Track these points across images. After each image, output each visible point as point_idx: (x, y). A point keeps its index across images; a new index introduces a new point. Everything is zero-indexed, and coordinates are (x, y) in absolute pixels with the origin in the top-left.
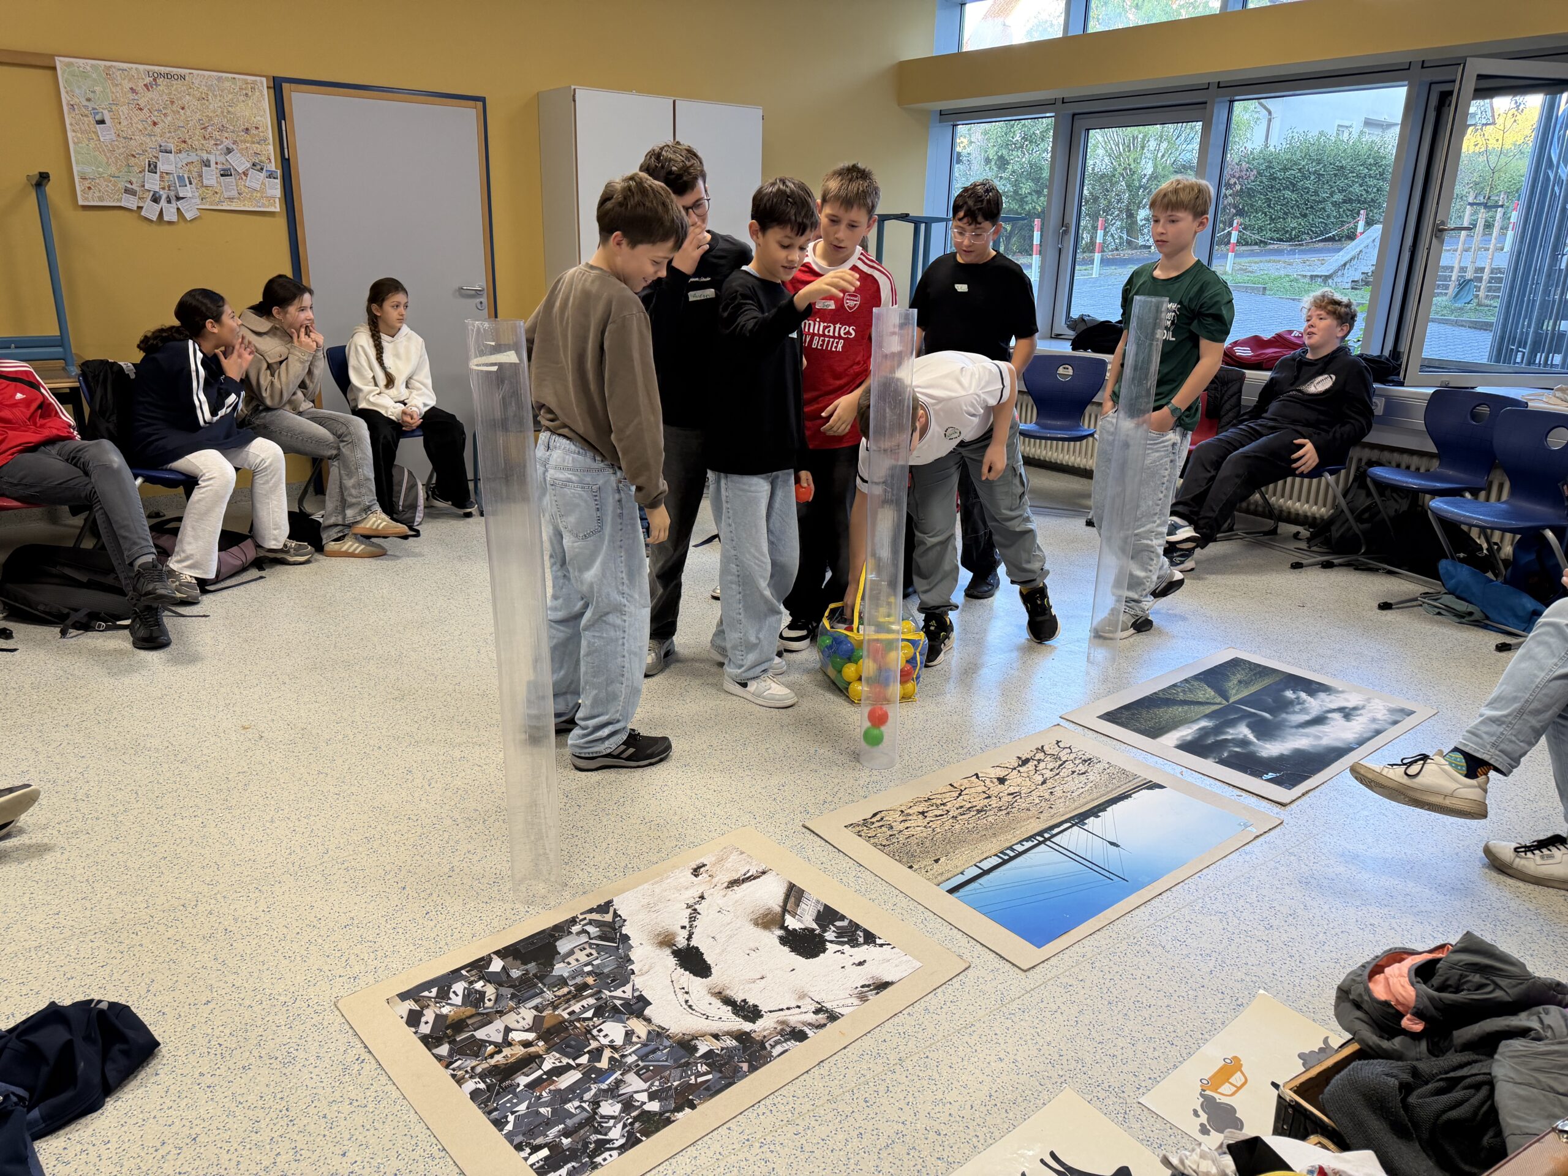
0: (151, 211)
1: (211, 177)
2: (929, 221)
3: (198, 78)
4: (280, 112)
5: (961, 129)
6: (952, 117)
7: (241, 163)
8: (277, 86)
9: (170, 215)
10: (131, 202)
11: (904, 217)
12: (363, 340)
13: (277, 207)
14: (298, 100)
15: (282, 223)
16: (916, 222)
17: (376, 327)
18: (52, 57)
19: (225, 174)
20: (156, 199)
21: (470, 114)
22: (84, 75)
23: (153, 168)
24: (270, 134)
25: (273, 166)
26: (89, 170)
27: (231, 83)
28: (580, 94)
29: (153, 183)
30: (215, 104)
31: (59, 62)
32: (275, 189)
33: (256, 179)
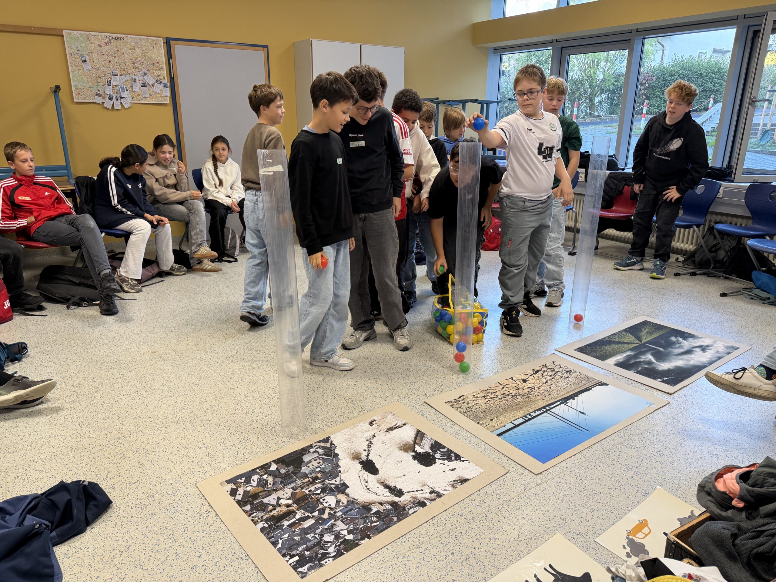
0: (108, 104)
1: (137, 87)
2: (488, 103)
3: (131, 39)
4: (169, 55)
5: (504, 57)
6: (500, 51)
7: (150, 80)
8: (168, 42)
9: (117, 106)
10: (99, 100)
11: (476, 101)
12: (209, 165)
13: (168, 101)
14: (178, 49)
15: (170, 109)
16: (482, 103)
17: (215, 160)
18: (61, 30)
19: (144, 85)
20: (111, 98)
21: (260, 54)
22: (77, 38)
23: (109, 83)
24: (164, 66)
25: (166, 81)
26: (79, 85)
27: (146, 41)
28: (315, 43)
29: (109, 91)
30: (138, 51)
31: (65, 33)
32: (167, 92)
33: (158, 88)
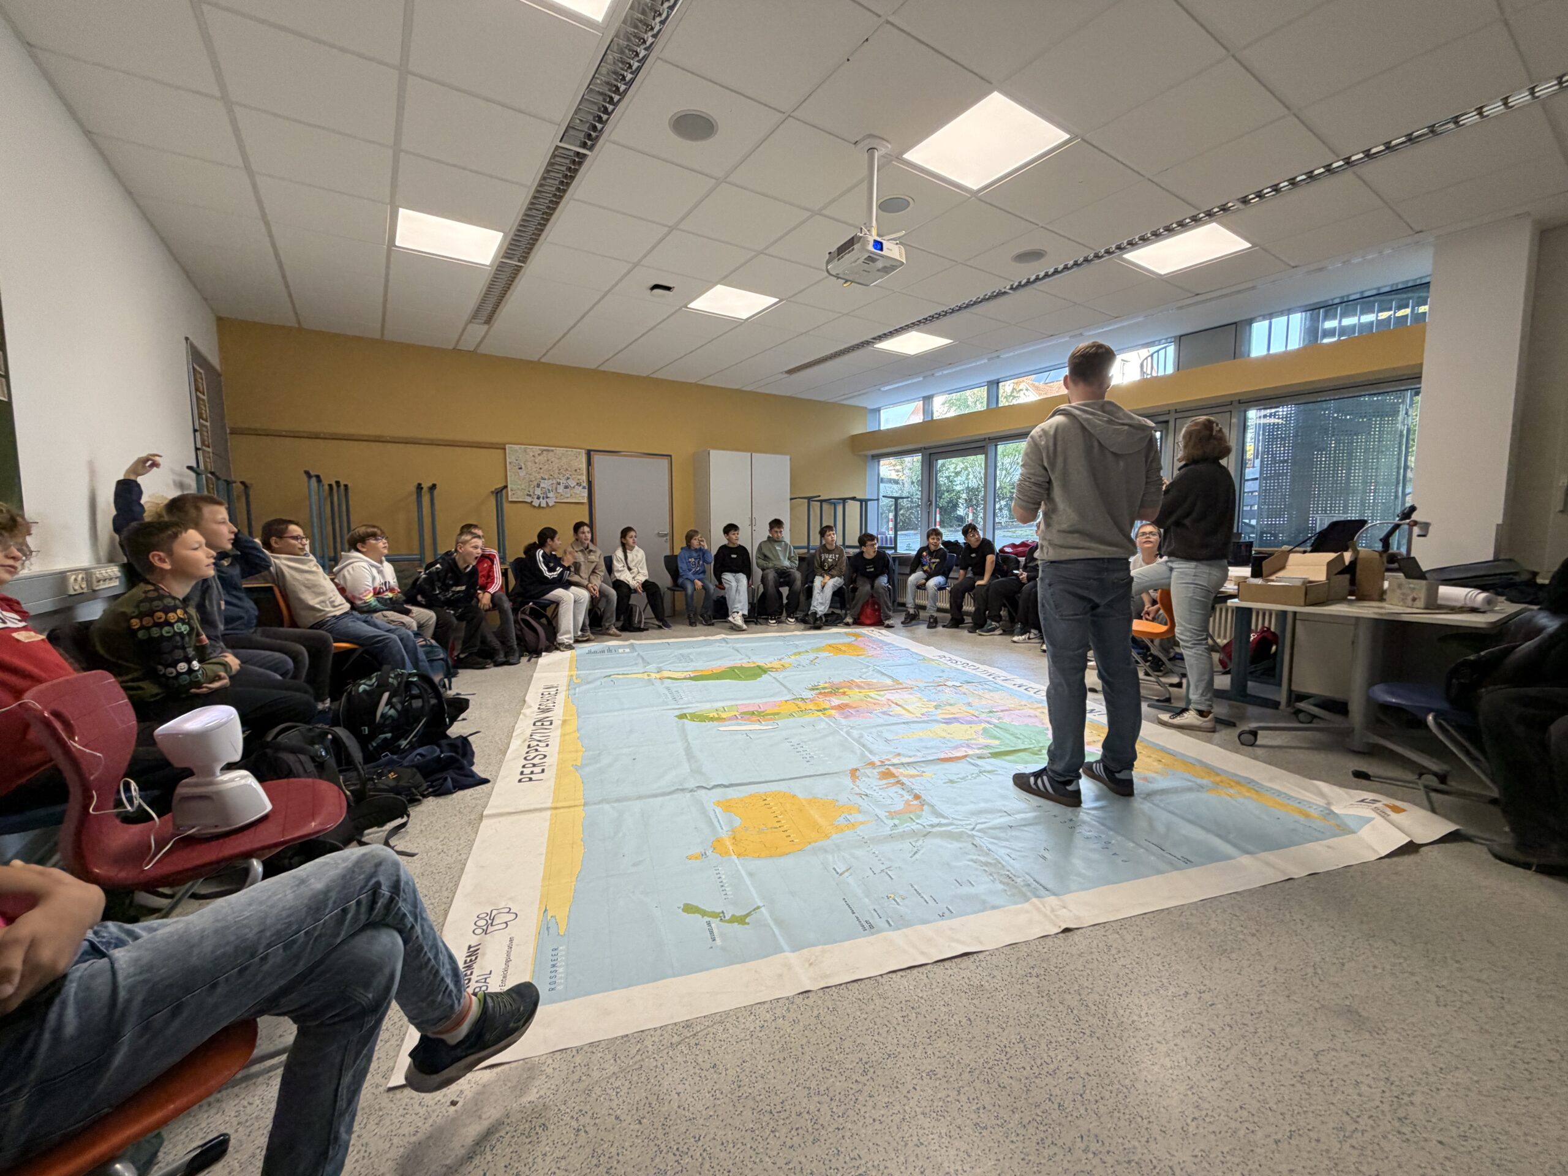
0: (536, 503)
1: (561, 489)
2: (866, 501)
3: (559, 451)
4: (589, 463)
5: (882, 462)
6: (877, 457)
7: (572, 483)
8: (589, 453)
9: (544, 504)
10: (529, 500)
11: (854, 499)
12: (619, 553)
13: (585, 500)
14: (597, 458)
15: (587, 507)
16: (861, 501)
17: (625, 547)
18: (505, 444)
19: (566, 487)
20: (538, 498)
21: (665, 462)
22: (516, 451)
23: (538, 485)
24: (585, 472)
25: (585, 484)
26: (514, 487)
27: (571, 452)
28: (712, 452)
29: (538, 492)
30: (564, 460)
31: (507, 446)
32: (585, 493)
33: (579, 489)
